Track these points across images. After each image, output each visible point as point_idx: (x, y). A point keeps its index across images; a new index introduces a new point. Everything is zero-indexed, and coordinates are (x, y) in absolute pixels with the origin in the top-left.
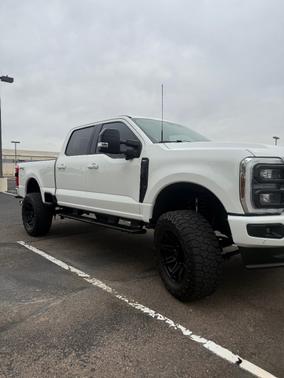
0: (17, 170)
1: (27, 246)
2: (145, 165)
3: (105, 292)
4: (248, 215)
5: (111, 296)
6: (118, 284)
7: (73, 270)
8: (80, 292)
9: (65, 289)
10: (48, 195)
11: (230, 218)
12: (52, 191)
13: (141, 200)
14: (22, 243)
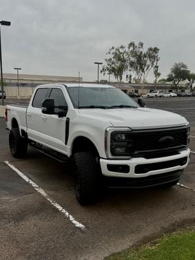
0: (6, 110)
1: (9, 165)
2: (68, 123)
3: (43, 196)
4: (108, 159)
5: (44, 198)
6: (52, 193)
7: (31, 182)
8: (29, 195)
9: (22, 193)
10: (23, 131)
11: (101, 160)
12: (25, 129)
13: (66, 144)
14: (7, 162)
